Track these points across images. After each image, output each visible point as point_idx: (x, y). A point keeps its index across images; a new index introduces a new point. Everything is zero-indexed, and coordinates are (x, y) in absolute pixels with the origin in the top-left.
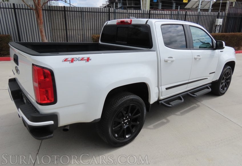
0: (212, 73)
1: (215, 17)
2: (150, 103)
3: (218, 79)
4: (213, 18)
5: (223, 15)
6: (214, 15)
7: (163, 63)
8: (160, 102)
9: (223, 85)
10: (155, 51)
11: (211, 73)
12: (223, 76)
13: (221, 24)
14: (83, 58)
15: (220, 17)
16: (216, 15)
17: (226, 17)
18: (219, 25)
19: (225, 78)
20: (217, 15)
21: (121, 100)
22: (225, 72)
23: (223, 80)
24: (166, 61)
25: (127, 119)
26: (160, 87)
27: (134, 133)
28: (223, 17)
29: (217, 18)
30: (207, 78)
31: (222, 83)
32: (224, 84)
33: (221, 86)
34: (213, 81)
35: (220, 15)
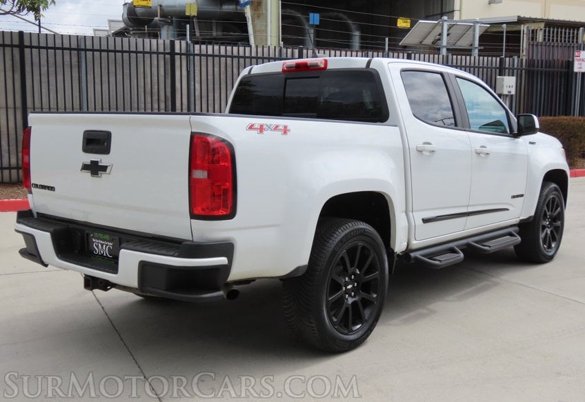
0: (518, 196)
1: (494, 70)
2: (395, 251)
3: (532, 213)
4: (489, 73)
5: (516, 66)
6: (489, 65)
7: (414, 153)
8: (412, 255)
9: (547, 234)
10: (396, 126)
11: (514, 197)
12: (543, 207)
13: (513, 92)
14: (277, 126)
15: (507, 71)
16: (494, 65)
17: (524, 71)
18: (507, 96)
19: (548, 214)
20: (498, 65)
21: (340, 231)
22: (547, 196)
23: (544, 219)
24: (420, 151)
25: (352, 282)
26: (411, 214)
27: (366, 321)
28: (515, 71)
29: (500, 75)
30: (507, 209)
31: (544, 227)
32: (549, 232)
33: (542, 236)
34: (521, 220)
35: (507, 66)
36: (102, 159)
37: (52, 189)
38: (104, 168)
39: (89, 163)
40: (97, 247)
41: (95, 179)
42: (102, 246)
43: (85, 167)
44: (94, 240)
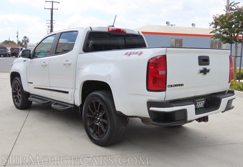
36: (207, 67)
37: (182, 85)
38: (208, 71)
39: (203, 70)
40: (199, 105)
41: (205, 76)
42: (200, 104)
43: (201, 72)
44: (197, 103)
